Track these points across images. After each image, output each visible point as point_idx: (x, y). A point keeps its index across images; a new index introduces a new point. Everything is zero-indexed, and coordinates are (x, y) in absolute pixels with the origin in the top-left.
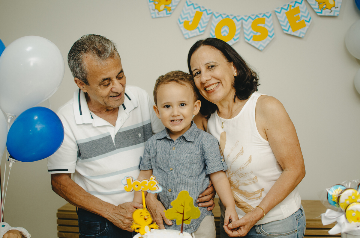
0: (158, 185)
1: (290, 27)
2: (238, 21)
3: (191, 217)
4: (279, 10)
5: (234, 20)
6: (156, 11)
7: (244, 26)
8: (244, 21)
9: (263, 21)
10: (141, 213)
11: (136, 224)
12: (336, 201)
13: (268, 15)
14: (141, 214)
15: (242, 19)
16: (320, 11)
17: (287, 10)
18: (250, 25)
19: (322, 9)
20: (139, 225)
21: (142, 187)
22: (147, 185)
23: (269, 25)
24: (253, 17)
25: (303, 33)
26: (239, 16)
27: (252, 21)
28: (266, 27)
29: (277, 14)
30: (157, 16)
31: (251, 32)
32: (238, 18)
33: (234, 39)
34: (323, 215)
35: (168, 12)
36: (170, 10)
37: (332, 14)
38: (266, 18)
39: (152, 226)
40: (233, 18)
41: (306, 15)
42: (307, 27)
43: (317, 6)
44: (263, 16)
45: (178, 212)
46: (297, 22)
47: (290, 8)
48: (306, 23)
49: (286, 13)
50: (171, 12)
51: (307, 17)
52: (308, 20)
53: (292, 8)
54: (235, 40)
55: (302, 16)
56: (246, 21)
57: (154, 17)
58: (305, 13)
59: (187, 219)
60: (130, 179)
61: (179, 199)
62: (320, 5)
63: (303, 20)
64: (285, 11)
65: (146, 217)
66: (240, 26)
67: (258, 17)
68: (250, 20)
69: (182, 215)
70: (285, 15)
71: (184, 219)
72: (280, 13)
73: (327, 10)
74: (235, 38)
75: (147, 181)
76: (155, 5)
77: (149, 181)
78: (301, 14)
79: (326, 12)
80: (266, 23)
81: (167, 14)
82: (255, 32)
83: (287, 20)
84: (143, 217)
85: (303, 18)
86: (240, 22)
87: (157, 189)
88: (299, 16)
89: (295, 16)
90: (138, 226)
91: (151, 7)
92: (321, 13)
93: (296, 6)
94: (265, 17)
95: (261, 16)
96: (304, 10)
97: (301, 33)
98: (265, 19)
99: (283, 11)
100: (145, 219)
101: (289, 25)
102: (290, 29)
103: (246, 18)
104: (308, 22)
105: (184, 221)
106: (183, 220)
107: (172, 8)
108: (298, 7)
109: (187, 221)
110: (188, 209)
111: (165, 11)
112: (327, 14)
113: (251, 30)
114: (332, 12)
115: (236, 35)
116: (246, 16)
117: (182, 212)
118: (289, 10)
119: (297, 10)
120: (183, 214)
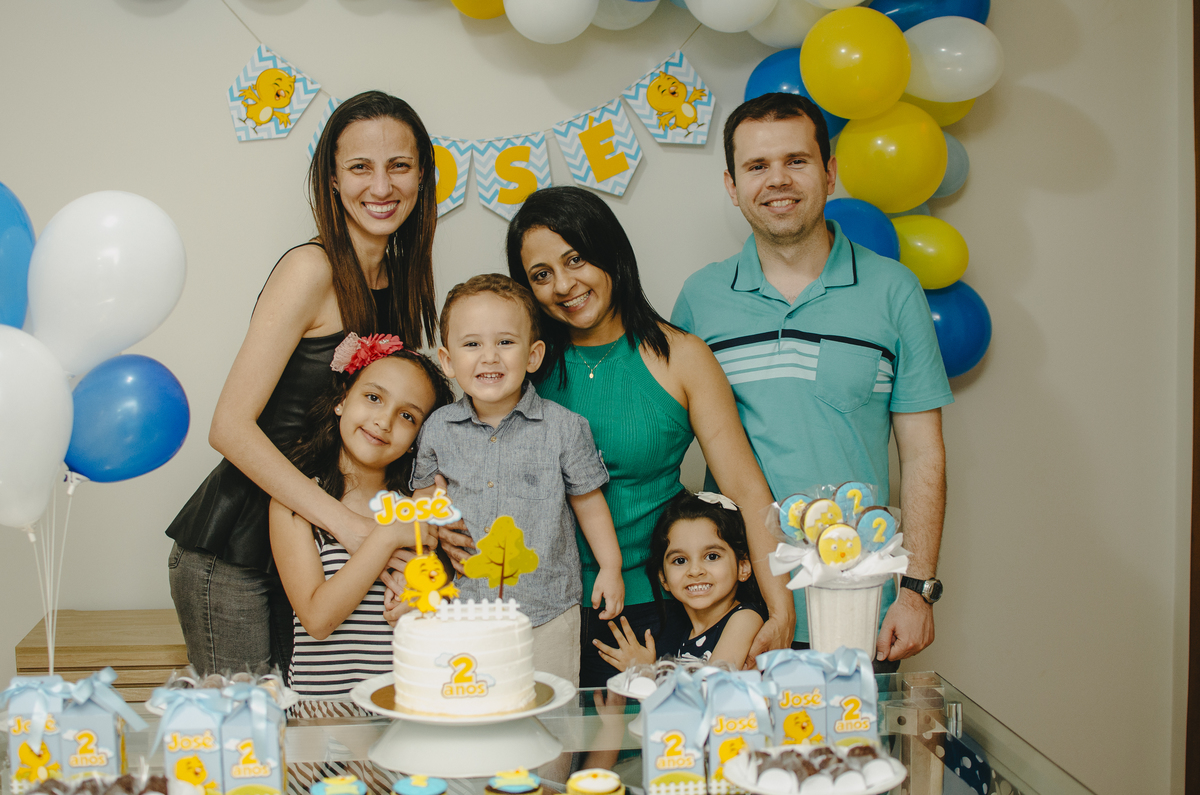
0: (452, 507)
1: (589, 169)
2: (462, 153)
3: (520, 571)
4: (563, 129)
5: (453, 150)
6: (250, 124)
7: (477, 165)
8: (476, 154)
9: (524, 155)
10: (423, 564)
11: (412, 589)
12: (797, 526)
13: (536, 140)
14: (423, 568)
15: (472, 147)
16: (661, 132)
17: (581, 127)
18: (493, 162)
19: (666, 127)
20: (418, 591)
21: (418, 513)
22: (428, 507)
23: (540, 164)
24: (500, 144)
25: (621, 185)
26: (463, 142)
27: (497, 154)
28: (531, 169)
29: (559, 137)
30: (253, 135)
31: (495, 181)
32: (463, 147)
33: (450, 196)
34: (770, 555)
35: (282, 127)
36: (288, 122)
37: (689, 140)
38: (533, 149)
39: (446, 591)
40: (449, 147)
41: (627, 141)
42: (631, 171)
43: (654, 121)
44: (523, 143)
45: (492, 562)
46: (608, 157)
47: (591, 125)
48: (629, 161)
49: (580, 136)
50: (289, 127)
51: (630, 146)
52: (632, 152)
53: (596, 124)
54: (454, 201)
55: (619, 143)
56: (482, 153)
57: (244, 138)
58: (625, 135)
59: (512, 576)
60: (390, 498)
61: (493, 534)
62: (662, 119)
63: (622, 153)
64: (579, 131)
65: (433, 574)
66: (467, 166)
67: (513, 144)
68: (491, 150)
69: (501, 567)
70: (578, 141)
71: (506, 575)
72: (565, 134)
73: (678, 130)
74: (455, 195)
75: (427, 499)
76: (248, 107)
77: (434, 499)
78: (615, 139)
79: (676, 136)
80: (532, 158)
81: (278, 131)
82: (505, 182)
83: (582, 152)
84: (427, 573)
85: (620, 150)
86: (469, 154)
87: (450, 514)
88: (611, 142)
89: (602, 144)
90: (414, 594)
91: (235, 114)
92: (665, 136)
93: (604, 120)
94: (528, 144)
95: (518, 142)
96: (622, 130)
97: (616, 184)
98: (529, 148)
99: (573, 130)
100: (432, 577)
101: (587, 164)
102: (591, 175)
103: (482, 147)
104: (634, 158)
105: (505, 581)
106: (503, 578)
107: (292, 117)
108: (609, 122)
109: (511, 578)
110: (512, 553)
111: (272, 125)
112: (679, 140)
113: (494, 175)
114: (691, 136)
115: (455, 189)
116: (482, 142)
117: (501, 562)
118: (587, 128)
119: (608, 130)
120: (502, 565)
